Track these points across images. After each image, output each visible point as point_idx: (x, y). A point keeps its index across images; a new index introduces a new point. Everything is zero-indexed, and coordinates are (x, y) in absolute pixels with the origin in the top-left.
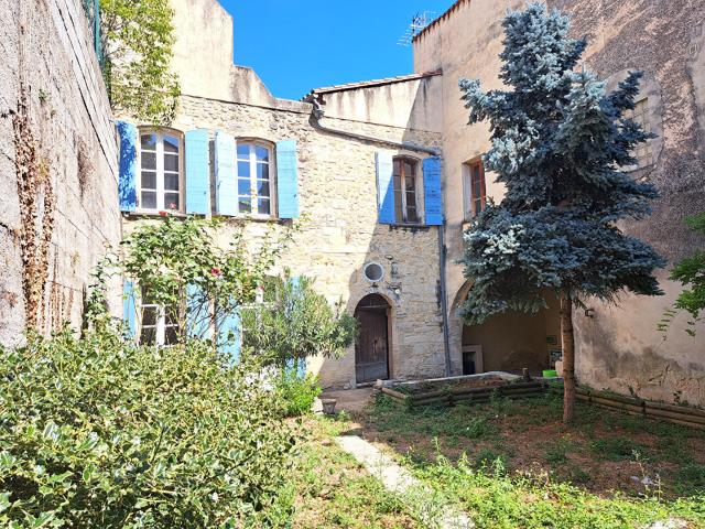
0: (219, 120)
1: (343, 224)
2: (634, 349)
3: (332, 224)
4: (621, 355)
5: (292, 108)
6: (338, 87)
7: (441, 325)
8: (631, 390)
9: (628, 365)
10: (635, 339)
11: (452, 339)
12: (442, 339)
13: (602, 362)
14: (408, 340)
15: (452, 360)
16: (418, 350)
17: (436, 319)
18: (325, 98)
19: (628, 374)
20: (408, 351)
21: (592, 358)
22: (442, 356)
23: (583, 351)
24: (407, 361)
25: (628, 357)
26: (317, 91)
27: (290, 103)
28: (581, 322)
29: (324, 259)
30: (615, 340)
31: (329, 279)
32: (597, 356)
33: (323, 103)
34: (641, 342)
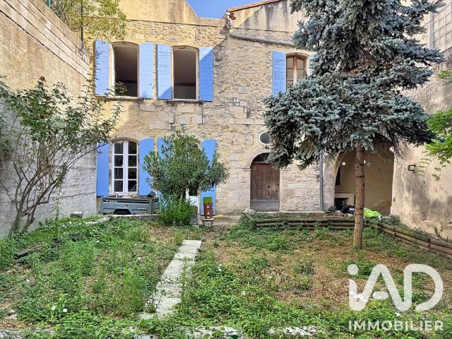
0: (161, 36)
1: (245, 104)
2: (441, 198)
3: (237, 104)
4: (431, 202)
5: (211, 24)
6: (245, 6)
7: (318, 177)
8: (436, 230)
9: (436, 211)
10: (442, 189)
11: (326, 188)
12: (318, 186)
13: (418, 207)
14: (291, 186)
15: (326, 202)
16: (298, 193)
17: (314, 172)
18: (236, 15)
19: (435, 217)
20: (290, 194)
21: (411, 203)
22: (317, 199)
23: (406, 198)
24: (289, 200)
25: (436, 204)
26: (230, 10)
27: (210, 21)
28: (406, 175)
29: (231, 129)
30: (428, 190)
31: (233, 142)
32: (415, 202)
33: (234, 18)
34: (446, 192)
